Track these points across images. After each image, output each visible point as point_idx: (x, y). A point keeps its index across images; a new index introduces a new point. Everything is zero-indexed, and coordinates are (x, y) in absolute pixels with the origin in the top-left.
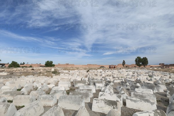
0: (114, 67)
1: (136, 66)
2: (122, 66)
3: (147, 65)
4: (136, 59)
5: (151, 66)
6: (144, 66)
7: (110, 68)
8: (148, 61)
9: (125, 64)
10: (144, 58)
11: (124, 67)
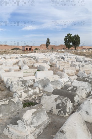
0: (30, 49)
1: (65, 47)
2: (46, 47)
3: (78, 45)
4: (66, 36)
5: (83, 47)
6: (75, 48)
7: (24, 50)
8: (80, 40)
9: (50, 44)
10: (75, 36)
11: (48, 49)
